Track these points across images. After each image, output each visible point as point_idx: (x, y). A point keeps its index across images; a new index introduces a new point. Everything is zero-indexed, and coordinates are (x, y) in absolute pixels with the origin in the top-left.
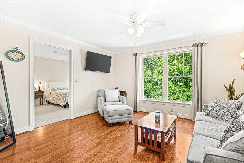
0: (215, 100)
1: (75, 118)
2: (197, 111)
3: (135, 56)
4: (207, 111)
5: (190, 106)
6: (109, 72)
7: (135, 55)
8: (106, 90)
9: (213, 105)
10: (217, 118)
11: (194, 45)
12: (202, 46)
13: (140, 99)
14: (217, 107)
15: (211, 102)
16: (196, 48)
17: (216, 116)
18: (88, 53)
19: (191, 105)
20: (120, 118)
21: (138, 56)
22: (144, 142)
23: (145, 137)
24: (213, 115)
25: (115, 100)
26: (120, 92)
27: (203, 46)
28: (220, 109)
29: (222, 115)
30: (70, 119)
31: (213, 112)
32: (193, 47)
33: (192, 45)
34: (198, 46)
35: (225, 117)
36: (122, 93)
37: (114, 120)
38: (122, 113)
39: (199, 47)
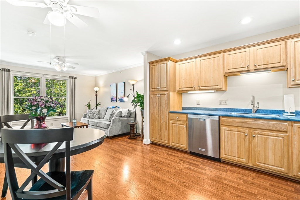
9: (90, 113)
10: (93, 118)
11: (70, 77)
12: (75, 79)
16: (71, 79)
17: (93, 117)
21: (11, 72)
27: (76, 80)
28: (94, 114)
29: (95, 116)
31: (91, 116)
35: (96, 117)
39: (73, 79)
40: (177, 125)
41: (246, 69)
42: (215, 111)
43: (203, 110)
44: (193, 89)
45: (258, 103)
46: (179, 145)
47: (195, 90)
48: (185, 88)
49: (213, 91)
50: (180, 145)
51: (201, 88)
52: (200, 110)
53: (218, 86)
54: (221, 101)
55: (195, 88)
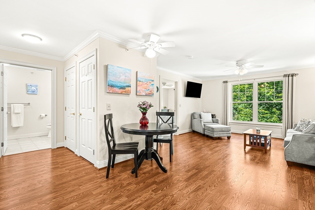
0: (303, 120)
1: (179, 135)
2: (288, 129)
3: (225, 84)
4: (296, 128)
5: (280, 127)
6: (199, 97)
7: (226, 82)
8: (202, 113)
9: (301, 123)
11: (285, 76)
12: (292, 76)
13: (230, 122)
14: (304, 125)
15: (299, 122)
16: (287, 78)
18: (189, 83)
19: (282, 126)
20: (222, 134)
21: (228, 83)
22: (252, 144)
23: (252, 141)
24: (301, 130)
25: (210, 121)
26: (212, 115)
27: (294, 77)
30: (176, 135)
31: (301, 128)
32: (284, 77)
33: (283, 75)
34: (288, 77)
36: (213, 116)
37: (217, 135)
38: (223, 130)
39: (290, 78)
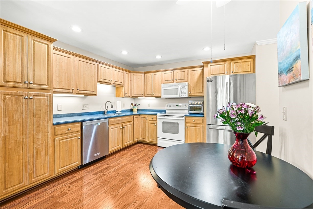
40: (68, 139)
41: (110, 82)
42: (79, 116)
43: (66, 117)
44: (71, 91)
45: (107, 107)
46: (70, 165)
47: (72, 93)
48: (59, 88)
49: (83, 96)
50: (72, 165)
51: (79, 91)
52: (63, 117)
53: (94, 91)
54: (84, 106)
55: (73, 91)
